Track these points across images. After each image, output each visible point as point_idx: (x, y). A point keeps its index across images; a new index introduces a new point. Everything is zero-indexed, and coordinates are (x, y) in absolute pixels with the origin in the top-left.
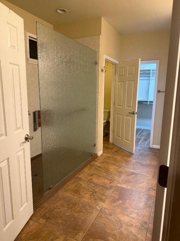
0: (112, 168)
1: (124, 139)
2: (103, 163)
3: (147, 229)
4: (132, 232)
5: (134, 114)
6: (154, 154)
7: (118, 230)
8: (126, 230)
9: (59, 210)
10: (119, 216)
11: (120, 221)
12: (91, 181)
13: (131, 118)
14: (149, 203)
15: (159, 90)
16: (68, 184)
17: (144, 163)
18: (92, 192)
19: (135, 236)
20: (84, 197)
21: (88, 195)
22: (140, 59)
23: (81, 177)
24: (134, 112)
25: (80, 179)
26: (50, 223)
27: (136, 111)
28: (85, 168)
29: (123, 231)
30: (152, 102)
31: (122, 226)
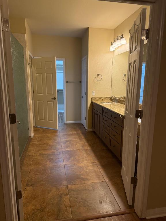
0: (50, 142)
1: (48, 120)
2: (40, 141)
3: (96, 165)
4: (90, 169)
5: (55, 99)
6: (70, 127)
7: (83, 171)
8: (87, 169)
9: (36, 178)
10: (78, 165)
11: (80, 167)
12: (42, 154)
13: (53, 103)
14: (88, 153)
15: (67, 81)
16: (25, 161)
17: (69, 133)
18: (49, 160)
19: (93, 170)
20: (46, 164)
21: (48, 162)
22: (55, 57)
23: (32, 154)
24: (55, 98)
25: (32, 156)
26: (37, 186)
27: (57, 97)
28: (29, 148)
29: (86, 170)
30: (63, 90)
31: (83, 169)
